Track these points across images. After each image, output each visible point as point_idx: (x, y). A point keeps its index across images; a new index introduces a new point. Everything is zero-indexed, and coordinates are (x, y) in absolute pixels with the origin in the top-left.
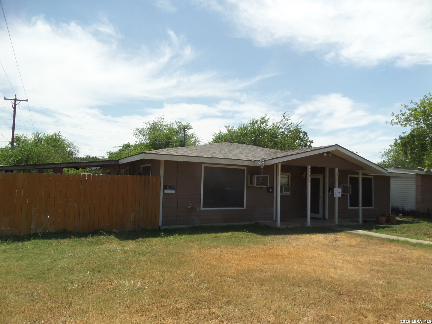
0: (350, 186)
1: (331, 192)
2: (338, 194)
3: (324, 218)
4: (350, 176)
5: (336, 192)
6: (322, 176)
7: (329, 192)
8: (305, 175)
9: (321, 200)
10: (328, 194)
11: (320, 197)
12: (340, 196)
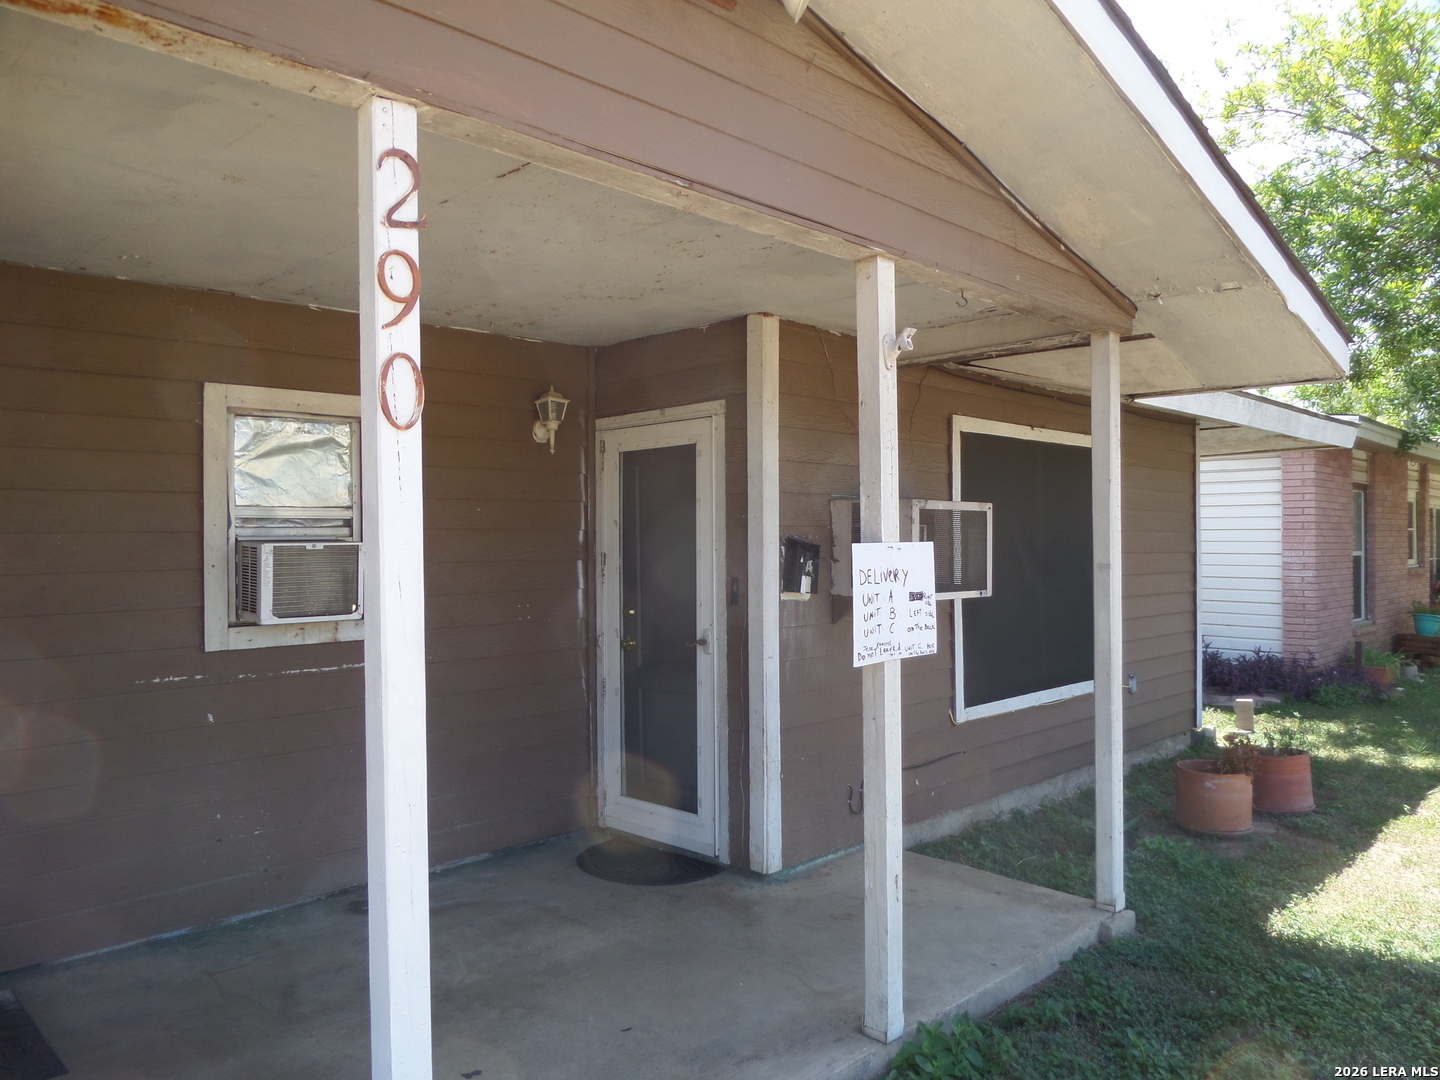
0: (973, 520)
1: (806, 582)
2: (904, 621)
3: (741, 863)
4: (963, 424)
5: (885, 588)
6: (719, 422)
7: (789, 582)
8: (554, 425)
9: (710, 668)
10: (782, 604)
11: (704, 642)
12: (927, 642)
